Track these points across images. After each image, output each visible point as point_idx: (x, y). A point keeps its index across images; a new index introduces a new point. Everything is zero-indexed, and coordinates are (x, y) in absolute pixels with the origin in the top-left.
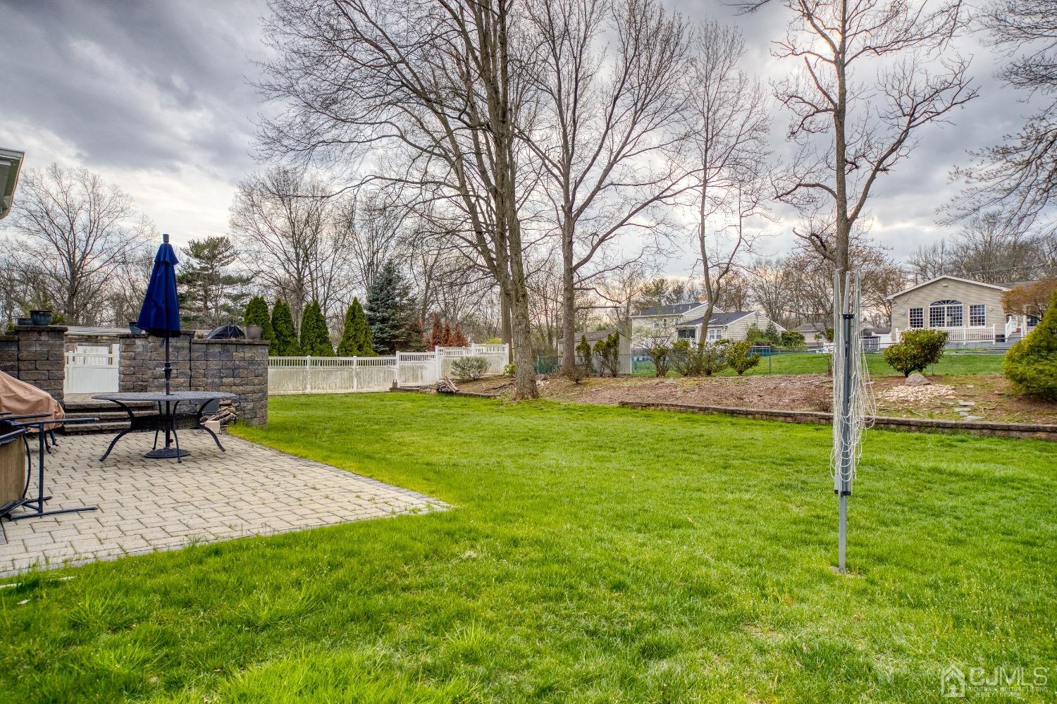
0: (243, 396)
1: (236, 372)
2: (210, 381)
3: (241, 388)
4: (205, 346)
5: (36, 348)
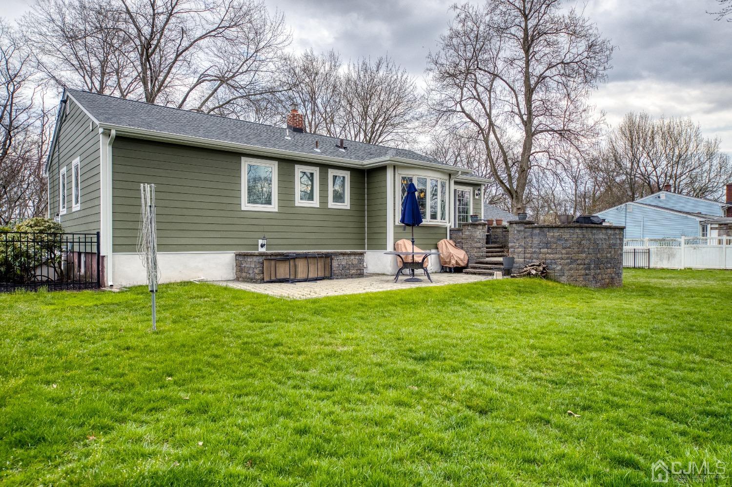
0: (553, 261)
1: (549, 245)
2: (534, 250)
3: (552, 255)
5: (467, 233)
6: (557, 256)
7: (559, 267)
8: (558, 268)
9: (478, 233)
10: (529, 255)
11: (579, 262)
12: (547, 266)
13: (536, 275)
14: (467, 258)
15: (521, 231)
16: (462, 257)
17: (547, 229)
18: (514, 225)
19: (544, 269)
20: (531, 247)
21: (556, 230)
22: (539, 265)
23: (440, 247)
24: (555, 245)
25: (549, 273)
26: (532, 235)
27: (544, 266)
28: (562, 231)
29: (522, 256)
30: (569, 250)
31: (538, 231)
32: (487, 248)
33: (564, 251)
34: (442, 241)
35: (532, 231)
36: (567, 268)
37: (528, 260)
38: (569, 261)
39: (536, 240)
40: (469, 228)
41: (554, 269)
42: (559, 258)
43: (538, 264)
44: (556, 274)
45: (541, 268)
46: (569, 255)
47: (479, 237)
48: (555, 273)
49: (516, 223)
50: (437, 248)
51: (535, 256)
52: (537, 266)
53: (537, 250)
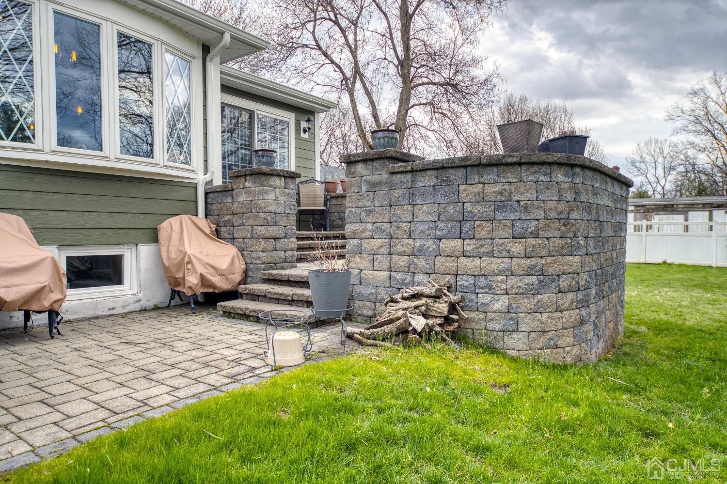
0: (482, 281)
1: (467, 226)
2: (418, 244)
3: (477, 261)
4: (409, 176)
5: (243, 198)
6: (495, 264)
7: (501, 303)
8: (497, 306)
9: (271, 197)
10: (403, 261)
11: (564, 282)
12: (463, 299)
13: (427, 335)
14: (240, 266)
15: (380, 183)
16: (223, 264)
17: (461, 173)
18: (360, 168)
19: (452, 308)
20: (410, 235)
21: (489, 176)
22: (436, 297)
23: (163, 235)
24: (488, 226)
25: (467, 320)
26: (412, 195)
27: (454, 298)
28: (510, 176)
29: (383, 261)
30: (534, 241)
31: (434, 181)
32: (298, 239)
33: (517, 248)
34: (174, 221)
35: (413, 181)
36: (527, 304)
37: (399, 276)
38: (533, 279)
39: (425, 212)
40: (247, 184)
41: (483, 309)
42: (500, 272)
43: (432, 291)
44: (491, 325)
45: (442, 307)
46: (534, 261)
47: (273, 208)
48: (486, 320)
49: (365, 161)
50: (155, 239)
51: (421, 262)
52: (429, 297)
53: (429, 243)
